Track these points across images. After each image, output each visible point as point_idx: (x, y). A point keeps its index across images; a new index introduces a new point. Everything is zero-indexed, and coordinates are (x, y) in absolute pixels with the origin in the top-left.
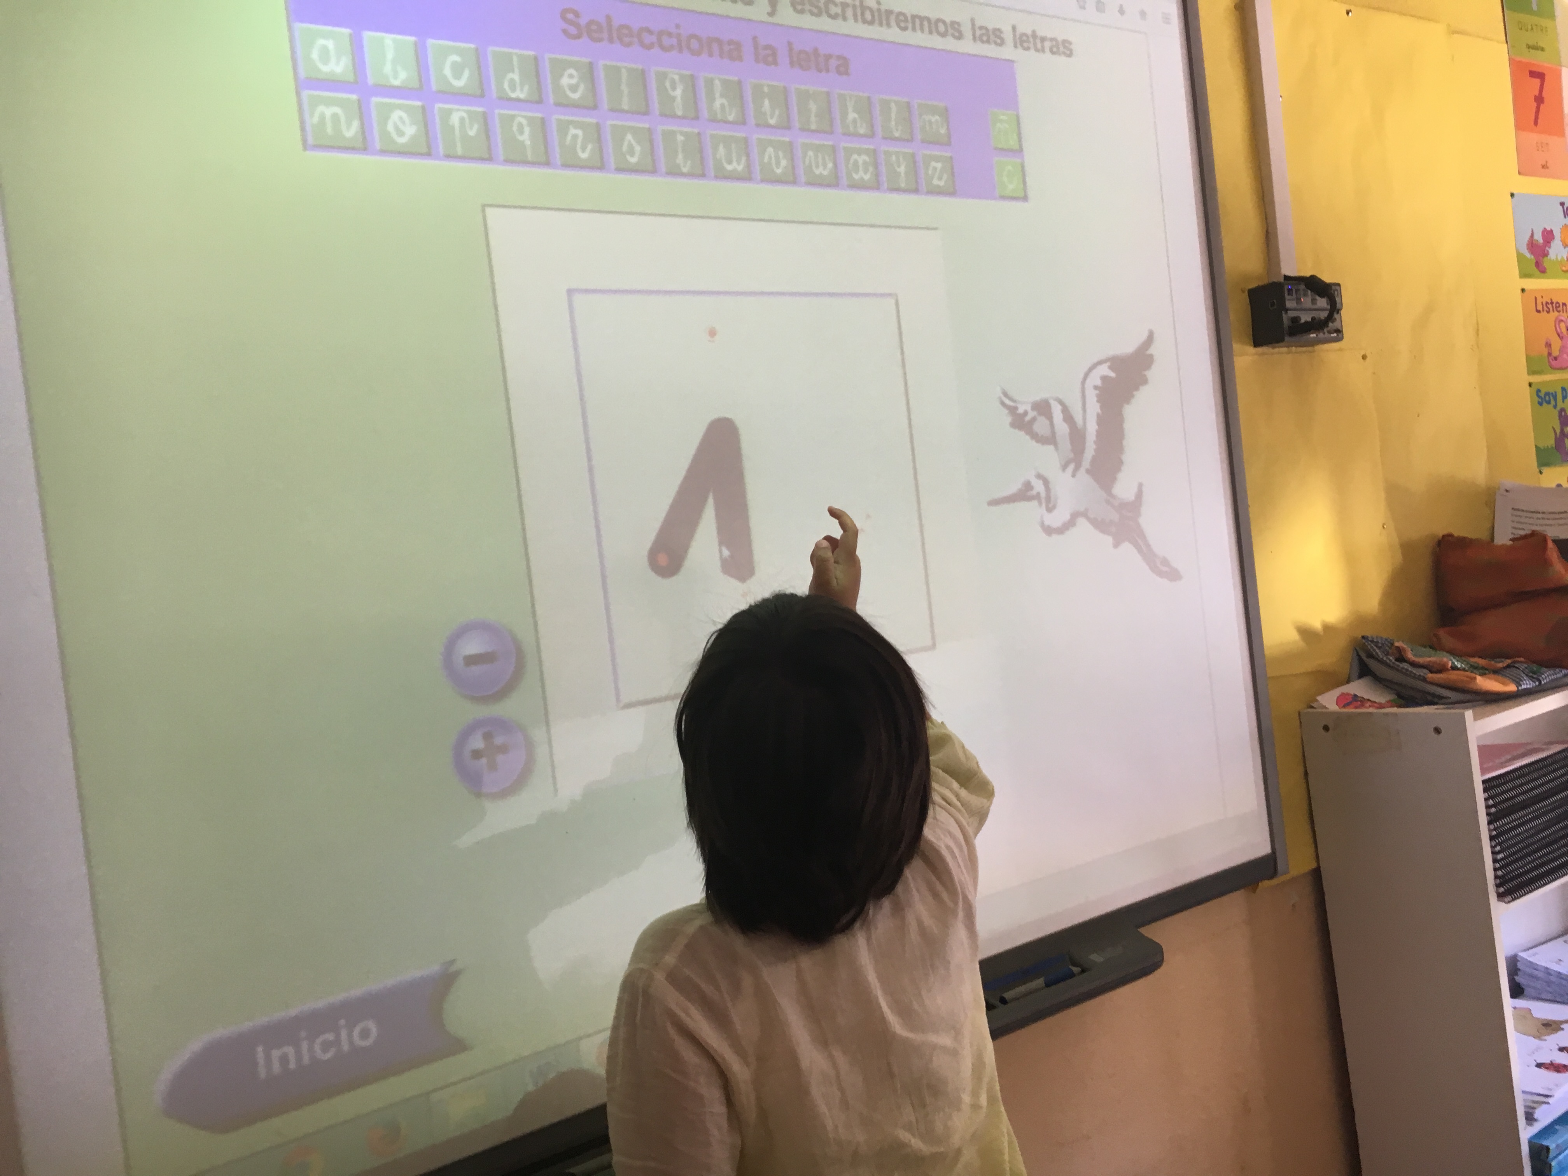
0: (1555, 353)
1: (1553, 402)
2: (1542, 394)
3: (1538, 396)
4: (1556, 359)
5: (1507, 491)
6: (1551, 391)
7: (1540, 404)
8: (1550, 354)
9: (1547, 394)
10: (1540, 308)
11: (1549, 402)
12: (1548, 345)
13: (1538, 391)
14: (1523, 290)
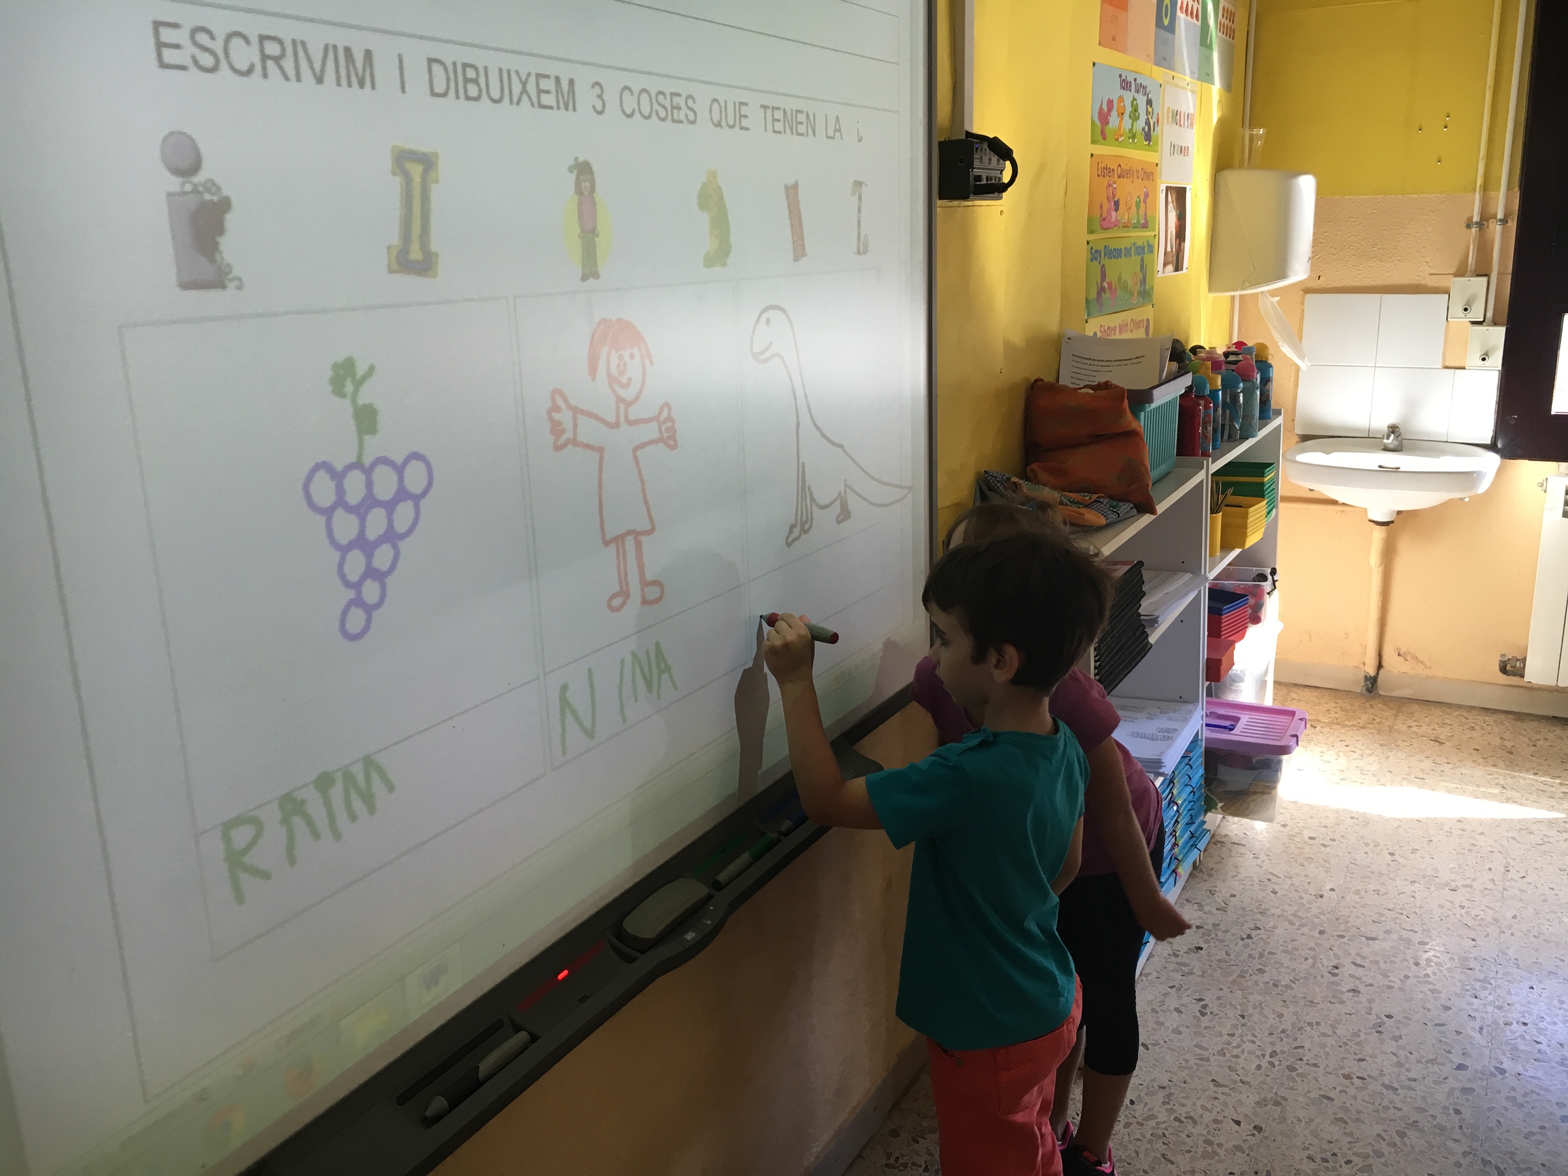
0: (1104, 216)
1: (1099, 260)
2: (1093, 251)
3: (1091, 253)
4: (1104, 220)
5: (1069, 339)
6: (1099, 249)
7: (1092, 260)
8: (1101, 216)
9: (1096, 251)
10: (1100, 173)
11: (1096, 260)
12: (1101, 207)
13: (1092, 248)
14: (1092, 155)
